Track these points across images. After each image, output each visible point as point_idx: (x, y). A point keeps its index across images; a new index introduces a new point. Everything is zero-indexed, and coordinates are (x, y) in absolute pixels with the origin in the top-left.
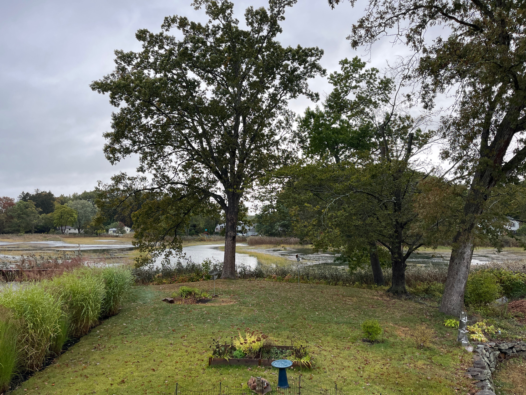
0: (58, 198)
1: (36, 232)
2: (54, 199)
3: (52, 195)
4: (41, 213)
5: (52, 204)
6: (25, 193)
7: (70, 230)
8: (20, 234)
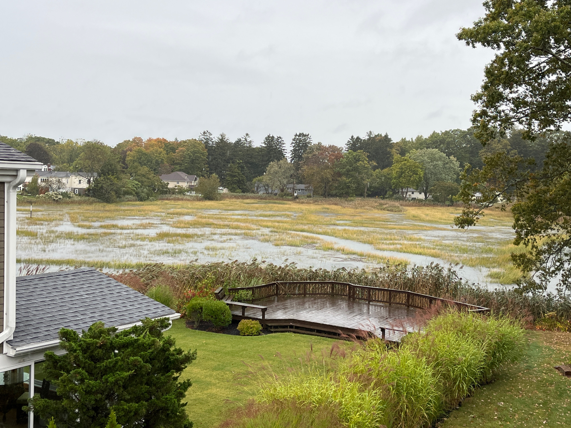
0: (397, 143)
1: (369, 196)
2: (392, 146)
3: (390, 140)
4: (375, 168)
5: (389, 153)
6: (355, 137)
7: (413, 193)
8: (349, 198)
